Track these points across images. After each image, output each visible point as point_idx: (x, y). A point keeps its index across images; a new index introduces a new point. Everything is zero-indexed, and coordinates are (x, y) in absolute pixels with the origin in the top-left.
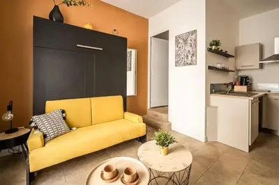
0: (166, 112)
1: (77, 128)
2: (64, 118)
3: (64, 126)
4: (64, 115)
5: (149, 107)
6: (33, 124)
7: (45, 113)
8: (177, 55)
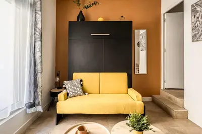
0: (182, 96)
1: (89, 94)
2: (82, 85)
3: (80, 91)
4: (82, 83)
5: (162, 88)
6: (64, 86)
7: (72, 80)
8: (195, 28)
